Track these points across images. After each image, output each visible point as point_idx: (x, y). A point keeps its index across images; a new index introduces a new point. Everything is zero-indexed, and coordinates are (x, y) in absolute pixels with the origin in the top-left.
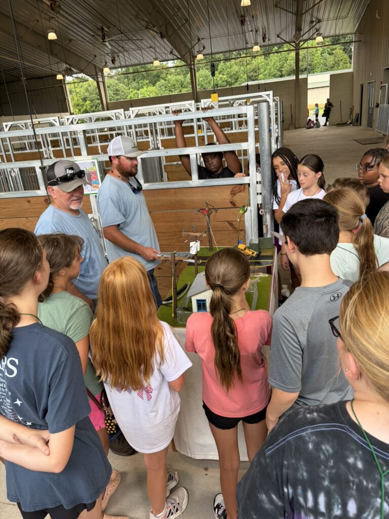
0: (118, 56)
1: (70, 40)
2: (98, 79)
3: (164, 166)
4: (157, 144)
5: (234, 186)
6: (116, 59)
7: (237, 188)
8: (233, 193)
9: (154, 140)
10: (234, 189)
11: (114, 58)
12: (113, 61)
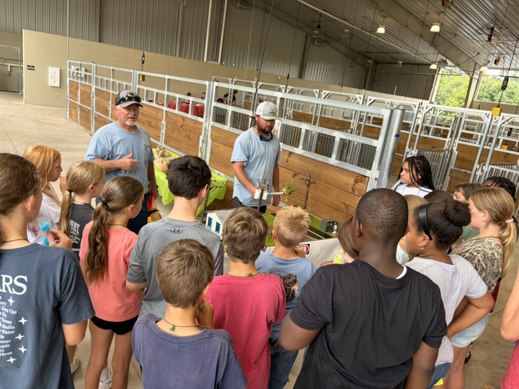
0: (504, 58)
1: (456, 35)
2: (473, 76)
3: (451, 170)
4: (453, 146)
5: (358, 175)
6: (502, 60)
7: (359, 178)
8: (356, 182)
9: (451, 141)
10: (358, 178)
11: (499, 59)
12: (496, 62)
